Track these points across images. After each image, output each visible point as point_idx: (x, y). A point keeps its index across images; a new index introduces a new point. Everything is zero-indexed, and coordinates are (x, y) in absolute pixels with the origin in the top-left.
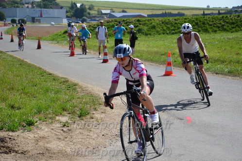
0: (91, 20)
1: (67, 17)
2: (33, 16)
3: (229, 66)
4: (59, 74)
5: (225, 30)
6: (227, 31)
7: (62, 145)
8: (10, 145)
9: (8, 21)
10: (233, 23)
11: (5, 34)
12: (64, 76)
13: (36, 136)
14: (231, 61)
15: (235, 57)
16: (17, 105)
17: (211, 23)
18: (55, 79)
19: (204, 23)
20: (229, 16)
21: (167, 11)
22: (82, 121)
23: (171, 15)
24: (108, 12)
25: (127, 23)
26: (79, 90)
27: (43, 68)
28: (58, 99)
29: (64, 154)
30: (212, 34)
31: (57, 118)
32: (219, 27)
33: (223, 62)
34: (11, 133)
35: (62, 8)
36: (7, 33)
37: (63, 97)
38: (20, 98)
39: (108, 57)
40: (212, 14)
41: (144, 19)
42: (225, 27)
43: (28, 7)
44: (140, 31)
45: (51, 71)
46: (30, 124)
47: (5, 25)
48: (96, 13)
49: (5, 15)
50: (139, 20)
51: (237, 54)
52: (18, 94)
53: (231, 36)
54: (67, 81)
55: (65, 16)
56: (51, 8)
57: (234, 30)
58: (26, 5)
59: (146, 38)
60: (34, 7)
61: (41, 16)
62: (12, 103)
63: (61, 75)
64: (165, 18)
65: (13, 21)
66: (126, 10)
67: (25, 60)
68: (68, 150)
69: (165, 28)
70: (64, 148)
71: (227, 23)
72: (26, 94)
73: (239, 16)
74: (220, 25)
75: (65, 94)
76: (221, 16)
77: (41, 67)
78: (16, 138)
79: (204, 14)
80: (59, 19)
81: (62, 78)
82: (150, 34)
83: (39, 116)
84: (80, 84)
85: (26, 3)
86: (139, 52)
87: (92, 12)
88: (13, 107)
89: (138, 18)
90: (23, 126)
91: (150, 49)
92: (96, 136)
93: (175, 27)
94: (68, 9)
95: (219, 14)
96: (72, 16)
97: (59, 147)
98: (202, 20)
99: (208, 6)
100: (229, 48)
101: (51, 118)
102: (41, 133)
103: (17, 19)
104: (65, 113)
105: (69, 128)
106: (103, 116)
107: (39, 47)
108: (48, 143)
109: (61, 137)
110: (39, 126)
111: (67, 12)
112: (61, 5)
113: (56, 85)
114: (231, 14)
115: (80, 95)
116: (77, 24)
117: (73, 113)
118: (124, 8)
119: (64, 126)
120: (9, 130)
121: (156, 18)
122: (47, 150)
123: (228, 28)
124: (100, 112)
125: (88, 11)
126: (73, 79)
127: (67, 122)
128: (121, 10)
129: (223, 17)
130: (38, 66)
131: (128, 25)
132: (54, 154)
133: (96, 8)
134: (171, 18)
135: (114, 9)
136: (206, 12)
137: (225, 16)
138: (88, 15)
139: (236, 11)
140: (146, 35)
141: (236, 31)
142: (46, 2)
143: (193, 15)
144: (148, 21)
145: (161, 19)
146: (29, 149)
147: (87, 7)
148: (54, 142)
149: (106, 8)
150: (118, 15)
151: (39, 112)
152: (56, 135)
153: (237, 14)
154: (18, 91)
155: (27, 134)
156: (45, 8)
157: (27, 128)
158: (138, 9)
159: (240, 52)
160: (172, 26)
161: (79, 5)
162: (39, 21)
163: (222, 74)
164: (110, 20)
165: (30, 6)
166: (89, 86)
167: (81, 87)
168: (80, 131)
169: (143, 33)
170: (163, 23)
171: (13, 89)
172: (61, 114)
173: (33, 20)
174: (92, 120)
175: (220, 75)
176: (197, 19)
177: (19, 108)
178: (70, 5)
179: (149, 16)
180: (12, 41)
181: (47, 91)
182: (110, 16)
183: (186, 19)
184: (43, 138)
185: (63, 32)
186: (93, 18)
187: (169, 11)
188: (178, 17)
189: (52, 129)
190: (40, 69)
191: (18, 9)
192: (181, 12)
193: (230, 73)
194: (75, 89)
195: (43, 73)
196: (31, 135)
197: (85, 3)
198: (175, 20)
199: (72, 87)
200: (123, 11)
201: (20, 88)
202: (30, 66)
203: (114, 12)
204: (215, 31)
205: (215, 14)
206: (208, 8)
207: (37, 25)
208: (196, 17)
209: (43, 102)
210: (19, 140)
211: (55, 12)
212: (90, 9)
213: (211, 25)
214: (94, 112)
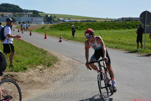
0: (55, 23)
1: (44, 21)
2: (29, 20)
3: (116, 45)
4: (39, 46)
5: (114, 29)
6: (115, 29)
7: (39, 79)
8: (15, 78)
9: (17, 22)
10: (118, 26)
11: (16, 28)
12: (41, 48)
13: (28, 74)
14: (116, 42)
15: (118, 40)
16: (19, 60)
17: (108, 25)
18: (37, 49)
19: (105, 25)
20: (116, 22)
21: (89, 20)
22: (49, 68)
23: (90, 21)
24: (62, 19)
25: (71, 24)
26: (48, 54)
27: (32, 44)
28: (38, 58)
29: (40, 83)
30: (109, 30)
31: (37, 66)
32: (111, 27)
33: (113, 43)
34: (16, 73)
35: (41, 17)
36: (17, 28)
37: (41, 57)
38: (21, 57)
39: (62, 40)
40: (109, 21)
41: (78, 23)
42: (114, 27)
43: (26, 16)
44: (76, 28)
45: (35, 46)
46: (25, 69)
47: (16, 24)
48: (57, 19)
49: (16, 20)
50: (76, 23)
51: (119, 39)
52: (20, 55)
53: (117, 31)
54: (43, 50)
55: (43, 21)
56: (37, 17)
57: (118, 28)
58: (25, 16)
59: (79, 32)
60: (29, 17)
61: (32, 21)
62: (17, 59)
63: (40, 47)
64: (88, 22)
65: (20, 23)
66: (70, 18)
67: (24, 40)
68: (42, 81)
69: (88, 27)
70: (40, 80)
71: (115, 25)
72: (24, 55)
73: (120, 23)
74: (112, 26)
75: (42, 56)
76: (113, 22)
77: (31, 43)
78: (18, 75)
79: (105, 21)
80: (40, 22)
81: (40, 49)
82: (81, 30)
83: (29, 65)
84: (48, 51)
85: (25, 15)
86: (76, 37)
87: (55, 19)
88: (17, 61)
89: (75, 22)
90: (22, 70)
91: (81, 36)
92: (55, 75)
93: (92, 27)
94: (44, 18)
95: (112, 21)
96: (46, 21)
97: (38, 80)
98: (104, 24)
99: (107, 18)
100: (116, 37)
101: (34, 67)
102: (30, 73)
103: (21, 22)
104: (41, 64)
105: (43, 71)
106: (58, 66)
107: (31, 34)
108: (33, 78)
109: (39, 75)
110: (29, 70)
111: (44, 19)
112: (41, 16)
113: (37, 52)
114: (117, 21)
115: (48, 56)
116: (48, 25)
117: (45, 64)
119: (40, 70)
120: (15, 72)
121: (84, 23)
122: (32, 81)
123: (115, 28)
124: (57, 64)
125: (53, 19)
126: (45, 49)
127: (42, 68)
128: (68, 18)
129: (113, 23)
130: (30, 43)
131: (71, 25)
132: (36, 82)
133: (57, 17)
134: (90, 23)
135: (65, 18)
136: (106, 20)
137: (114, 22)
138: (53, 21)
139: (119, 20)
140: (79, 30)
141: (119, 29)
142: (34, 14)
143: (100, 22)
144: (80, 23)
145: (86, 23)
146: (24, 80)
147: (53, 17)
148: (36, 77)
149: (61, 17)
150: (67, 21)
151: (29, 64)
152: (37, 74)
153: (120, 22)
154: (20, 54)
155: (23, 73)
156: (34, 17)
157: (24, 70)
158: (76, 18)
159: (121, 38)
160: (91, 26)
161: (49, 16)
162: (31, 23)
163: (112, 48)
164: (63, 23)
165: (27, 16)
166: (53, 52)
167: (49, 53)
168: (48, 72)
169: (78, 29)
170: (87, 25)
171: (18, 53)
172: (39, 65)
173: (29, 22)
174: (53, 68)
175: (112, 49)
176: (102, 23)
177: (20, 62)
178: (45, 16)
179: (81, 21)
180: (18, 31)
181: (33, 54)
182: (63, 21)
183: (97, 23)
184: (31, 75)
185: (41, 28)
187: (90, 19)
188: (94, 22)
189: (35, 72)
190: (31, 44)
191: (22, 17)
192: (95, 20)
193: (116, 48)
194: (46, 54)
195: (32, 46)
196: (25, 74)
197: (52, 15)
198: (92, 23)
199: (45, 52)
200: (69, 19)
201: (21, 52)
202: (26, 43)
203: (65, 19)
204: (110, 29)
205: (110, 21)
206: (107, 19)
208: (101, 22)
209: (31, 59)
210: (19, 76)
211: (38, 19)
212: (54, 18)
213: (108, 26)
214: (54, 64)
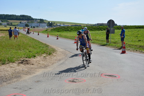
1: (47, 26)
2: (37, 25)
4: (44, 42)
9: (30, 27)
14: (93, 39)
22: (50, 56)
23: (77, 26)
24: (59, 24)
28: (43, 50)
31: (42, 55)
34: (29, 59)
35: (45, 23)
38: (32, 49)
43: (36, 23)
46: (35, 56)
49: (29, 25)
61: (39, 25)
62: (30, 51)
63: (44, 43)
80: (45, 26)
82: (71, 31)
83: (37, 54)
87: (54, 24)
90: (33, 57)
96: (49, 26)
100: (93, 36)
101: (40, 55)
103: (33, 26)
104: (45, 53)
105: (46, 58)
109: (43, 60)
110: (37, 57)
111: (47, 24)
113: (43, 46)
117: (47, 53)
118: (64, 23)
119: (44, 57)
121: (73, 27)
126: (48, 44)
133: (56, 23)
136: (88, 25)
139: (95, 25)
142: (41, 21)
149: (58, 23)
156: (40, 23)
158: (68, 24)
161: (50, 22)
162: (39, 27)
167: (50, 46)
173: (37, 27)
174: (52, 55)
177: (31, 52)
179: (71, 26)
185: (45, 30)
186: (55, 26)
190: (38, 41)
191: (33, 23)
192: (80, 25)
195: (39, 42)
196: (35, 59)
197: (52, 22)
200: (64, 24)
201: (32, 46)
202: (35, 40)
203: (61, 24)
205: (90, 26)
207: (38, 28)
209: (39, 50)
210: (31, 61)
211: (44, 24)
212: (54, 23)
